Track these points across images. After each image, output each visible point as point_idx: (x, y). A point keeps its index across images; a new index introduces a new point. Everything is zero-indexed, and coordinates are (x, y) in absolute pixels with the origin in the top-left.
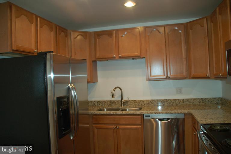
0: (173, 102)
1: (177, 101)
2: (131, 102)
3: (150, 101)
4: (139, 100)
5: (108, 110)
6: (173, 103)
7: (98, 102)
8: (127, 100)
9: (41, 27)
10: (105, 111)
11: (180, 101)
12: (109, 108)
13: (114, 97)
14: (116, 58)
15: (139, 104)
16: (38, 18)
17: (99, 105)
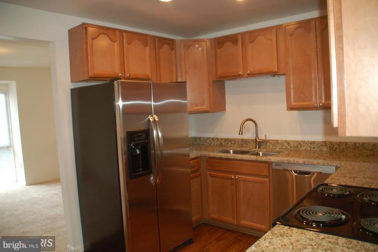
0: (336, 146)
1: (344, 146)
2: (270, 143)
3: (300, 144)
4: (282, 140)
5: (235, 152)
6: (337, 148)
7: (226, 140)
8: (264, 139)
9: (129, 43)
10: (232, 153)
11: (348, 145)
12: (239, 149)
13: (242, 134)
14: (244, 76)
15: (282, 146)
16: (124, 34)
17: (227, 144)
